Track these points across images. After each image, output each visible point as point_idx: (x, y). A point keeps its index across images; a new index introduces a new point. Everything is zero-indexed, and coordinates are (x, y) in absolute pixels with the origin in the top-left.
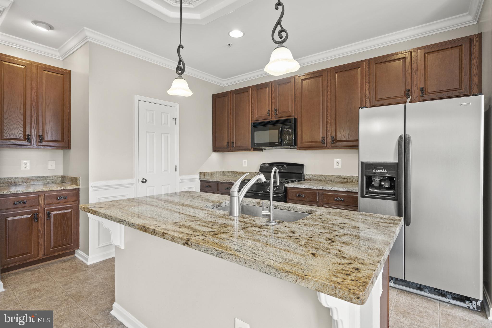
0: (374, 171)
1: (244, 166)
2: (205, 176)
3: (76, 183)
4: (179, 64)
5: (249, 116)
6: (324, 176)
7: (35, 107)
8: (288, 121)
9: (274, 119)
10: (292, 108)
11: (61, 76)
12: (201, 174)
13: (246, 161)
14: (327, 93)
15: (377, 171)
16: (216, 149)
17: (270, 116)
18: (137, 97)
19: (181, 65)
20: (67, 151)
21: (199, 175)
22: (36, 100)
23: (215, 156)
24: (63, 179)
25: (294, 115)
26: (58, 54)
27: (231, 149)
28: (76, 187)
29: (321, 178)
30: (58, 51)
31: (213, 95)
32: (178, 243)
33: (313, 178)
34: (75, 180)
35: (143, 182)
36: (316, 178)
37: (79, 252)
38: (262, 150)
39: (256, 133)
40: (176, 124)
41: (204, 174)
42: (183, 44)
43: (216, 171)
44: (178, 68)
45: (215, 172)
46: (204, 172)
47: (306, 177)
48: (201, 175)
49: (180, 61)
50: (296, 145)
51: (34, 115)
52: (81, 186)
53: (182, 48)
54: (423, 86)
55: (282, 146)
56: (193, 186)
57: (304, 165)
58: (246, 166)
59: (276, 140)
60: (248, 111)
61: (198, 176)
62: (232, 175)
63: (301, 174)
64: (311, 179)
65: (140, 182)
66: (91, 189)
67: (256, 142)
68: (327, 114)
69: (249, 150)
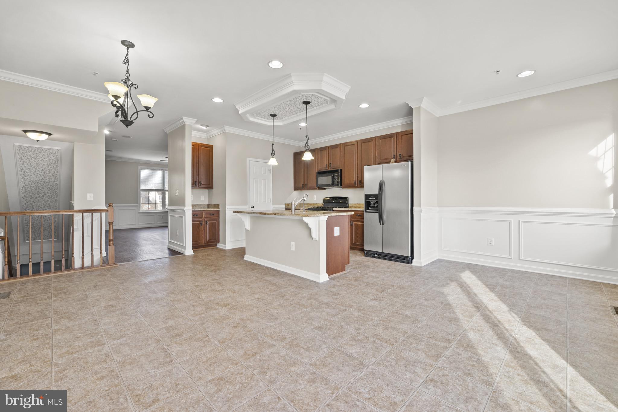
0: (370, 198)
3: (218, 207)
4: (272, 152)
5: (316, 168)
6: (359, 204)
7: (198, 166)
8: (336, 171)
9: (330, 170)
10: (339, 163)
11: (209, 149)
13: (315, 196)
14: (357, 155)
15: (371, 198)
16: (296, 188)
17: (327, 167)
18: (248, 159)
19: (273, 152)
20: (211, 190)
21: (284, 205)
22: (198, 163)
24: (209, 206)
25: (340, 167)
26: (206, 135)
27: (305, 189)
28: (218, 209)
29: (358, 206)
30: (206, 134)
31: (294, 153)
32: (273, 215)
33: (353, 206)
34: (217, 206)
35: (252, 208)
36: (355, 206)
37: (220, 246)
38: (325, 189)
39: (319, 178)
40: (270, 173)
42: (274, 143)
44: (272, 153)
47: (350, 205)
49: (273, 150)
50: (341, 185)
51: (197, 171)
52: (220, 209)
53: (274, 145)
54: (401, 153)
55: (334, 186)
57: (348, 198)
58: (316, 199)
59: (330, 182)
60: (315, 164)
63: (347, 203)
64: (352, 206)
65: (251, 208)
66: (227, 210)
67: (319, 184)
68: (357, 167)
69: (315, 189)
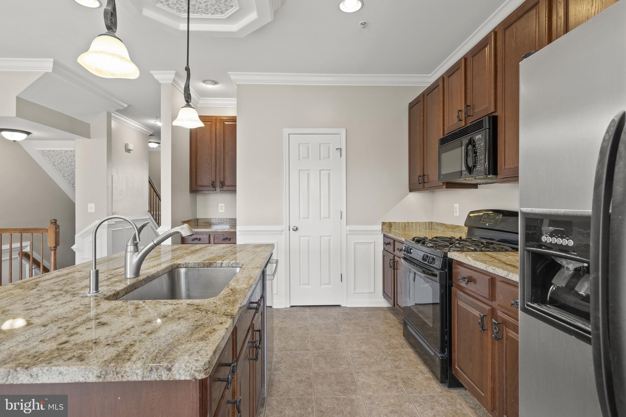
1: (455, 214)
2: (392, 228)
12: (384, 224)
23: (414, 197)
41: (390, 225)
43: (414, 221)
45: (413, 223)
46: (390, 223)
48: (384, 227)
56: (371, 241)
61: (379, 227)
62: (441, 229)
